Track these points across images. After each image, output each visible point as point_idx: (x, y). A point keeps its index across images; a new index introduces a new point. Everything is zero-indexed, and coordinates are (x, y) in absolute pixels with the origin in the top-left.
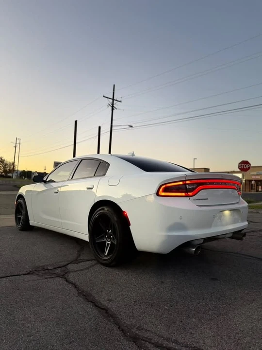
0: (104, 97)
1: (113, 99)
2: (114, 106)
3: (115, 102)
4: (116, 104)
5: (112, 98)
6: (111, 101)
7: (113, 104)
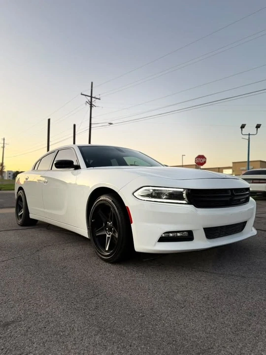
0: (82, 94)
1: (91, 97)
2: (93, 103)
3: (93, 99)
4: (95, 102)
5: (90, 95)
6: (89, 98)
7: (91, 102)
